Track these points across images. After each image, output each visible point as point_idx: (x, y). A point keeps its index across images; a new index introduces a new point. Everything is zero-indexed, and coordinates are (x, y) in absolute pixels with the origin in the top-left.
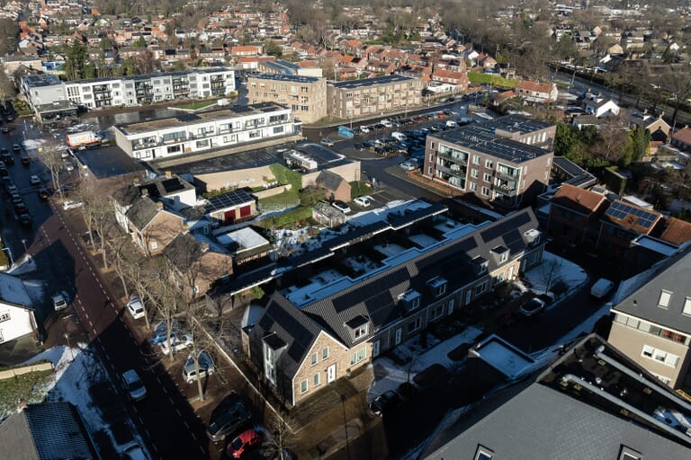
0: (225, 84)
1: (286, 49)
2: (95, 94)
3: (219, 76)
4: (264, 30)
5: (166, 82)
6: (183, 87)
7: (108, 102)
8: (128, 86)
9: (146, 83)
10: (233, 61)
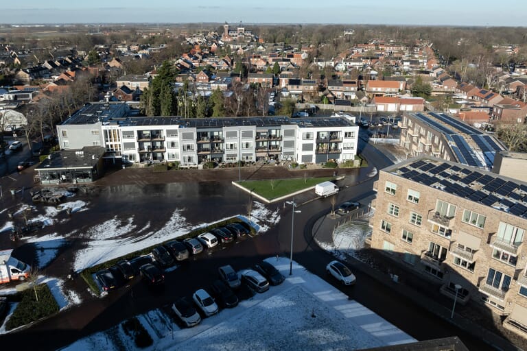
0: (341, 146)
1: (437, 89)
2: (141, 144)
3: (332, 133)
4: (408, 63)
5: (247, 135)
6: (273, 143)
7: (159, 155)
8: (186, 137)
9: (216, 134)
10: (365, 98)
